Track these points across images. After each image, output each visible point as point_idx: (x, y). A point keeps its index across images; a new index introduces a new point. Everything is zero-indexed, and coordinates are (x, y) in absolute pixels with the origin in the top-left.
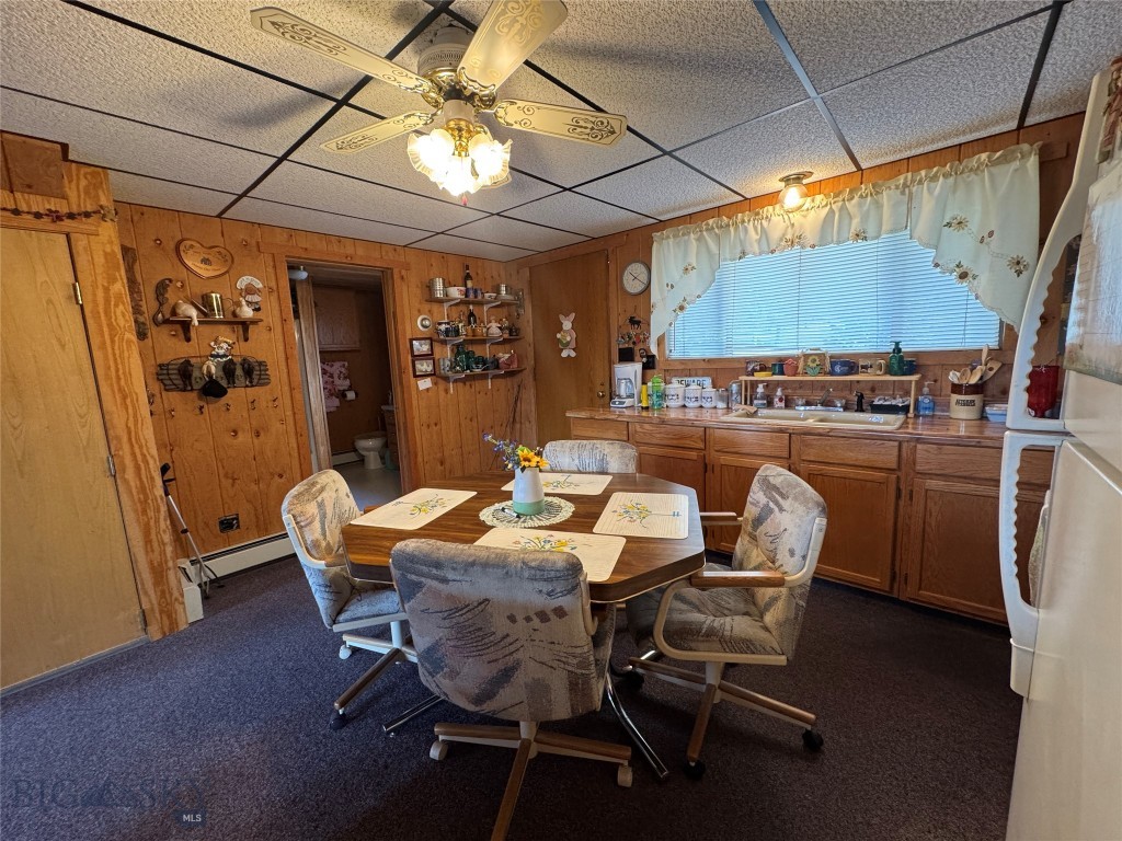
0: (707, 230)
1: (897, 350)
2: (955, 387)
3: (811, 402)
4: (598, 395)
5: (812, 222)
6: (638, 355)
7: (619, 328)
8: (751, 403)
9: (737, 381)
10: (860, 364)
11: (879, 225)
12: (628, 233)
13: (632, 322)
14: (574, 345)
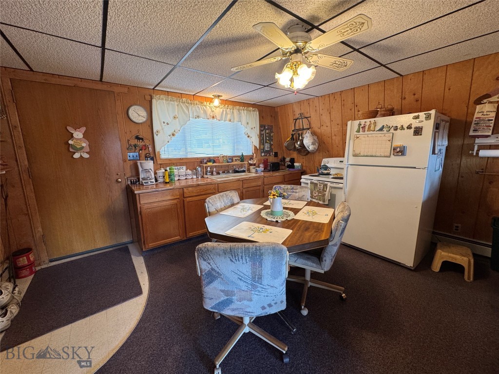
0: (182, 102)
1: (242, 155)
2: (251, 165)
3: (224, 172)
4: (117, 181)
5: (218, 112)
6: (143, 156)
7: (128, 141)
8: (206, 174)
9: (200, 166)
10: (234, 159)
11: (234, 119)
12: (129, 87)
13: (138, 138)
14: (88, 150)
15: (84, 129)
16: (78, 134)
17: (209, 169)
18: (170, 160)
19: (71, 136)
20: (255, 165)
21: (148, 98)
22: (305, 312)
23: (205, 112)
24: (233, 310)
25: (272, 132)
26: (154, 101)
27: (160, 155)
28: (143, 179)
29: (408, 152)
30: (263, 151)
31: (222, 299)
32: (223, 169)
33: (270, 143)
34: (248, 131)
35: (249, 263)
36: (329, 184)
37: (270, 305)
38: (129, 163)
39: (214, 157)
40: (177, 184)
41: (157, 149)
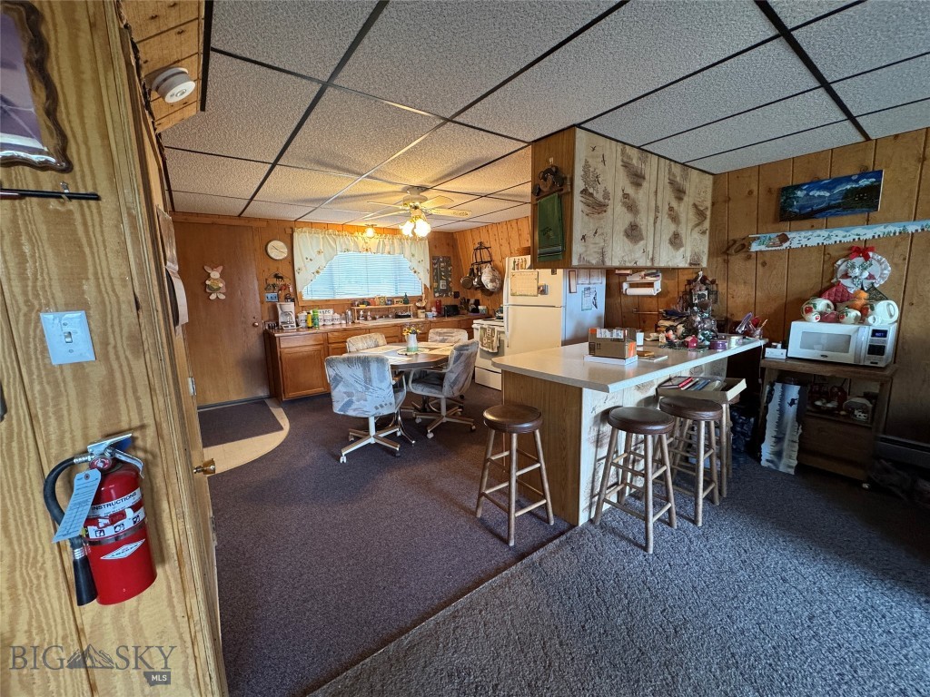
2: (419, 308)
3: (381, 317)
4: (254, 325)
5: (373, 243)
6: (282, 297)
7: (266, 280)
8: (358, 319)
9: (351, 310)
10: (395, 300)
11: (394, 250)
12: (268, 221)
13: (277, 276)
14: (224, 291)
15: (220, 268)
16: (215, 274)
17: (361, 313)
18: (313, 301)
19: (208, 276)
20: (424, 308)
21: (289, 231)
22: (430, 436)
23: (356, 244)
24: (355, 410)
25: (450, 265)
26: (295, 235)
27: (301, 296)
28: (283, 323)
29: (549, 290)
30: (437, 290)
31: (346, 400)
32: (381, 313)
33: (447, 280)
34: (415, 264)
35: (361, 368)
36: (497, 328)
37: (382, 406)
38: (267, 306)
39: (370, 299)
40: (322, 329)
41: (299, 290)
